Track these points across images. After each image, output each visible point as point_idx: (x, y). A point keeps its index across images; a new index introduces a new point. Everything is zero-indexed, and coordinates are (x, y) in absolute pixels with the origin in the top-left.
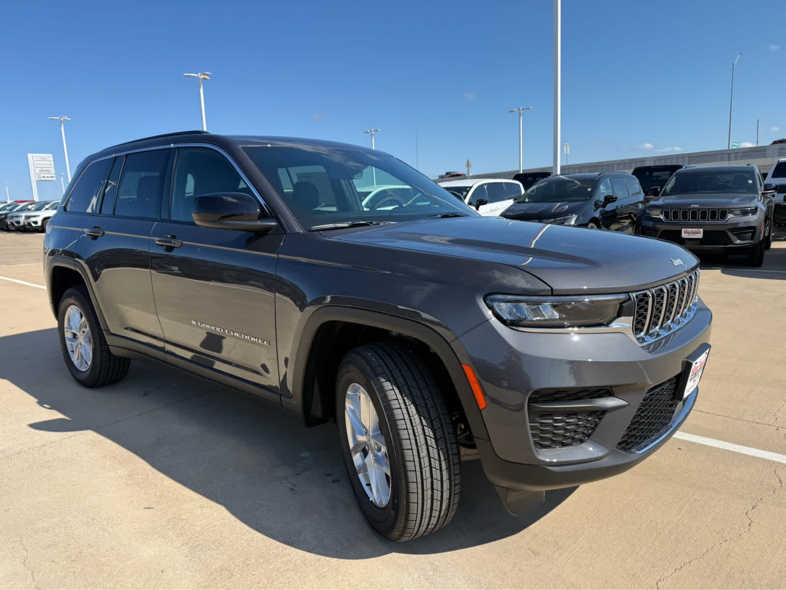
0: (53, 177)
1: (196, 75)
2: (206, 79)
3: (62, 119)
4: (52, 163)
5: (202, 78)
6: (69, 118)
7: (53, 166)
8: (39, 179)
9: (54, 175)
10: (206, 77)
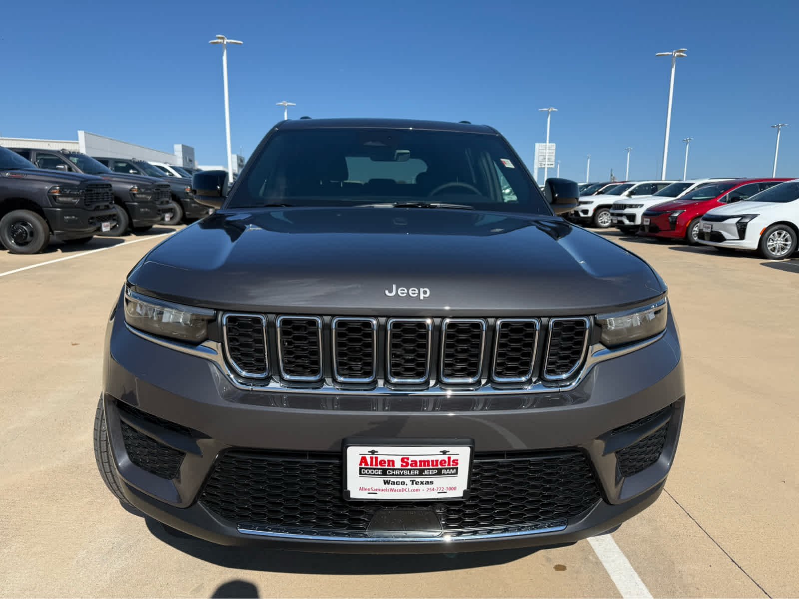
0: (552, 165)
1: (671, 53)
2: (682, 56)
3: (550, 110)
4: (554, 151)
5: (678, 56)
6: (555, 108)
7: (554, 154)
8: (541, 167)
9: (553, 163)
10: (682, 54)
